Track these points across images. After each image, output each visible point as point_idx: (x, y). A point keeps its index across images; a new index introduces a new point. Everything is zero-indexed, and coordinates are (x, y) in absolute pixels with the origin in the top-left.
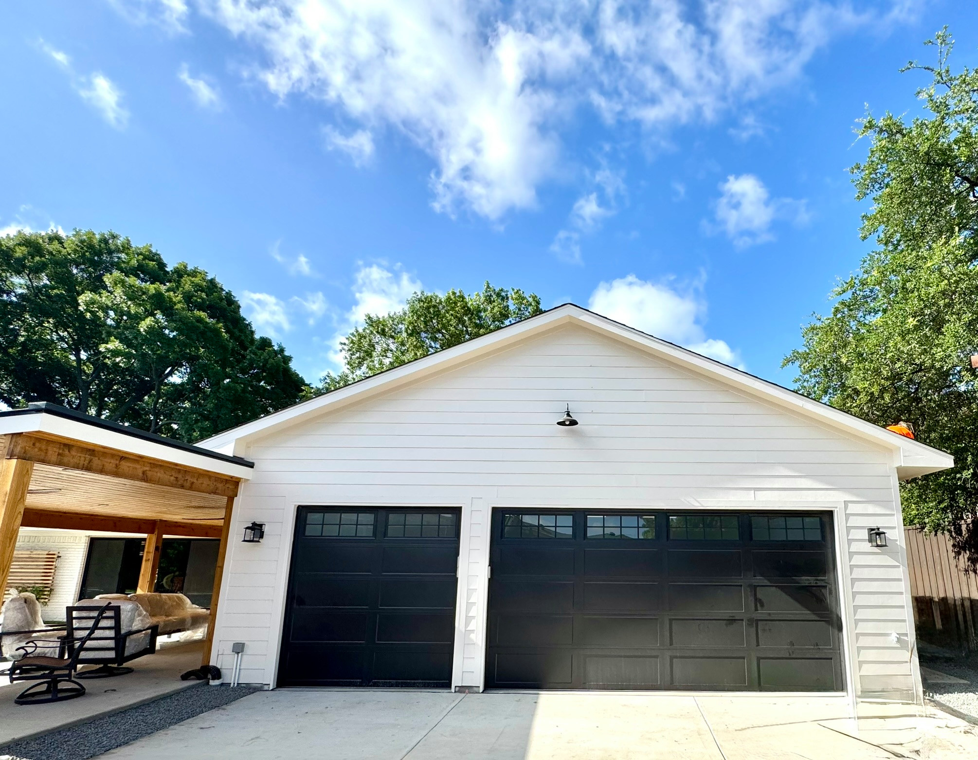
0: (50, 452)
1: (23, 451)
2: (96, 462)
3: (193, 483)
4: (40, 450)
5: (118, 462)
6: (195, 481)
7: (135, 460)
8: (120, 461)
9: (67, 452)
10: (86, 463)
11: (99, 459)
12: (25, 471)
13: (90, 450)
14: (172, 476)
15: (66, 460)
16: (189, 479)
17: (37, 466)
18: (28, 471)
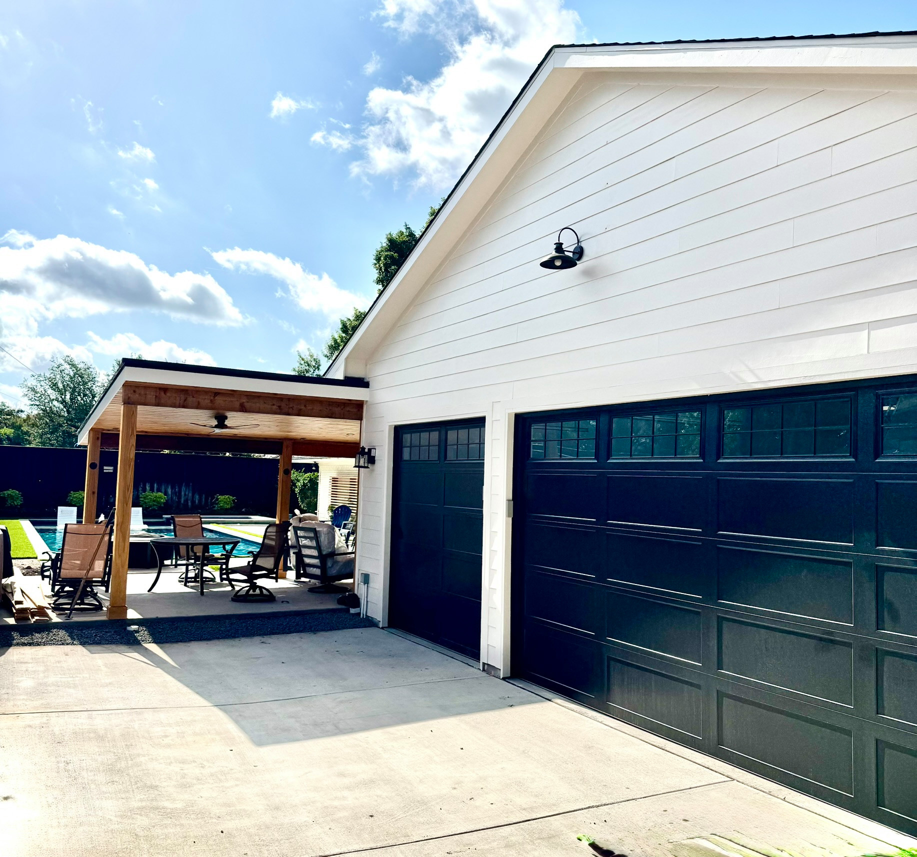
0: (149, 396)
1: (127, 397)
2: (190, 399)
3: (300, 410)
4: (140, 394)
5: (212, 398)
6: (303, 407)
7: (230, 394)
8: (214, 397)
9: (162, 394)
10: (182, 402)
11: (193, 397)
12: (132, 413)
13: (182, 390)
14: (274, 405)
15: (163, 401)
16: (295, 407)
17: (139, 407)
18: (133, 413)
